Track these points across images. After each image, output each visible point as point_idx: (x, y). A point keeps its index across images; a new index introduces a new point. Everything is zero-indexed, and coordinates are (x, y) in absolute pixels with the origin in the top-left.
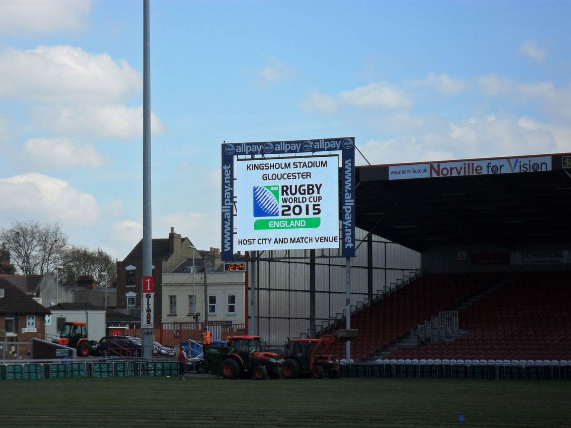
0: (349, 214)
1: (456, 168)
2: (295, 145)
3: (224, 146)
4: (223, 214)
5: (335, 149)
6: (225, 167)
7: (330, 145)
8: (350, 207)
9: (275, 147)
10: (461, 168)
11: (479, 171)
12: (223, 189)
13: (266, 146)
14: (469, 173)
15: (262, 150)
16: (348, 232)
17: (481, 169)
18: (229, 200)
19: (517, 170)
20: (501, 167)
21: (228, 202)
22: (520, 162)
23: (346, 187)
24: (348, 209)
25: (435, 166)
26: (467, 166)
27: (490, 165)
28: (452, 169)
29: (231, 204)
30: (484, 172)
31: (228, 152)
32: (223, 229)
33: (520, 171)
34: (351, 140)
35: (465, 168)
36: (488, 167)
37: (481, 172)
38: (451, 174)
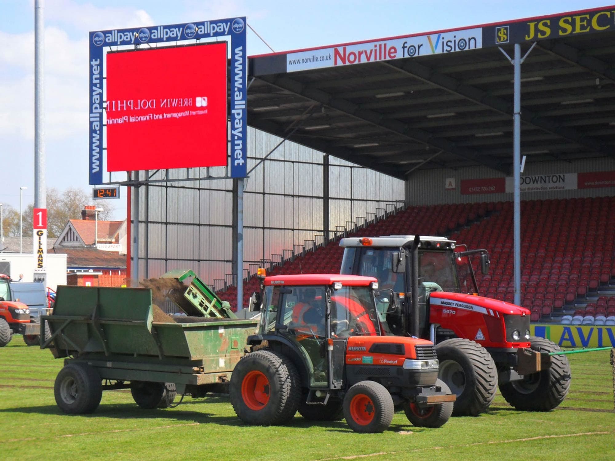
0: (239, 120)
1: (366, 52)
2: (175, 30)
3: (92, 35)
4: (91, 123)
5: (223, 34)
6: (94, 63)
7: (217, 29)
8: (241, 111)
9: (151, 33)
10: (371, 51)
11: (392, 55)
12: (91, 91)
13: (140, 33)
14: (380, 58)
15: (136, 38)
16: (238, 145)
17: (395, 52)
18: (98, 106)
19: (439, 51)
20: (419, 47)
21: (96, 108)
22: (443, 38)
23: (236, 84)
24: (238, 114)
25: (341, 50)
26: (378, 48)
27: (406, 45)
28: (360, 53)
29: (100, 111)
30: (399, 55)
31: (96, 42)
32: (91, 143)
33: (443, 51)
34: (241, 21)
35: (376, 50)
36: (404, 47)
37: (395, 56)
38: (359, 60)
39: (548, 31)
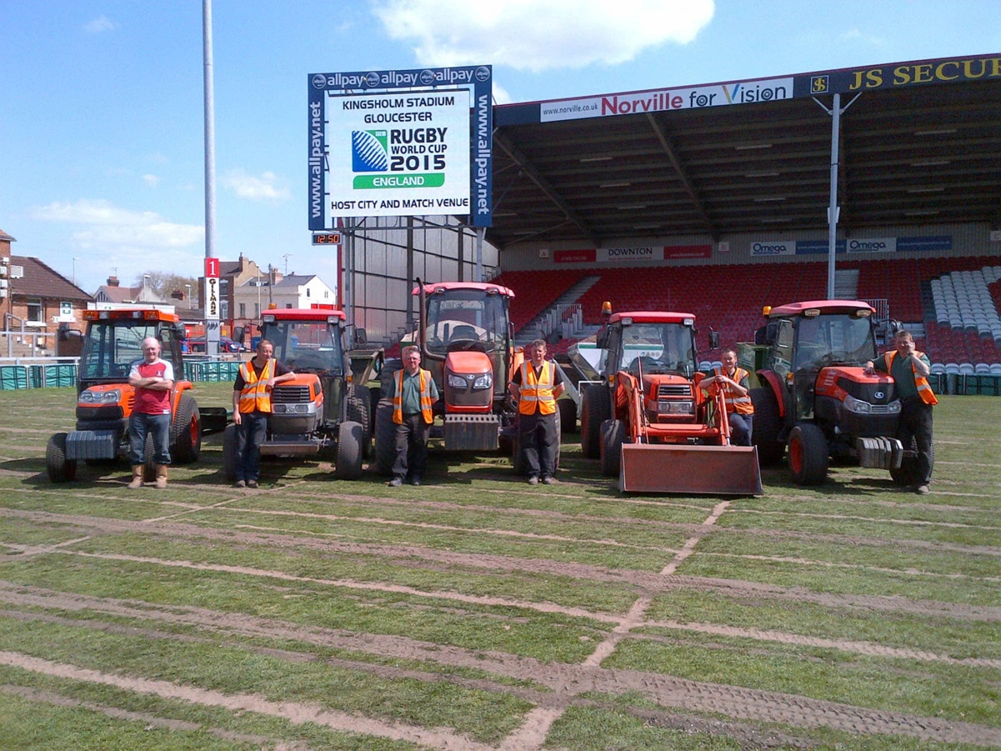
0: (484, 168)
1: (643, 102)
2: (409, 76)
3: (311, 77)
4: (310, 167)
5: (465, 81)
6: (313, 106)
7: (458, 76)
8: (485, 160)
9: (381, 78)
10: (650, 101)
11: (676, 105)
12: (311, 135)
13: (368, 77)
14: (661, 107)
15: (364, 82)
16: (483, 194)
17: (681, 101)
18: (319, 150)
19: (737, 100)
20: (711, 97)
21: (316, 152)
22: (743, 88)
23: (480, 133)
24: (483, 163)
25: (611, 100)
26: (658, 98)
27: (694, 95)
28: (635, 103)
29: (322, 155)
30: (686, 105)
31: (316, 84)
32: (311, 187)
33: (742, 101)
34: (486, 69)
35: (655, 100)
36: (692, 97)
37: (680, 106)
38: (634, 110)
39: (879, 81)
